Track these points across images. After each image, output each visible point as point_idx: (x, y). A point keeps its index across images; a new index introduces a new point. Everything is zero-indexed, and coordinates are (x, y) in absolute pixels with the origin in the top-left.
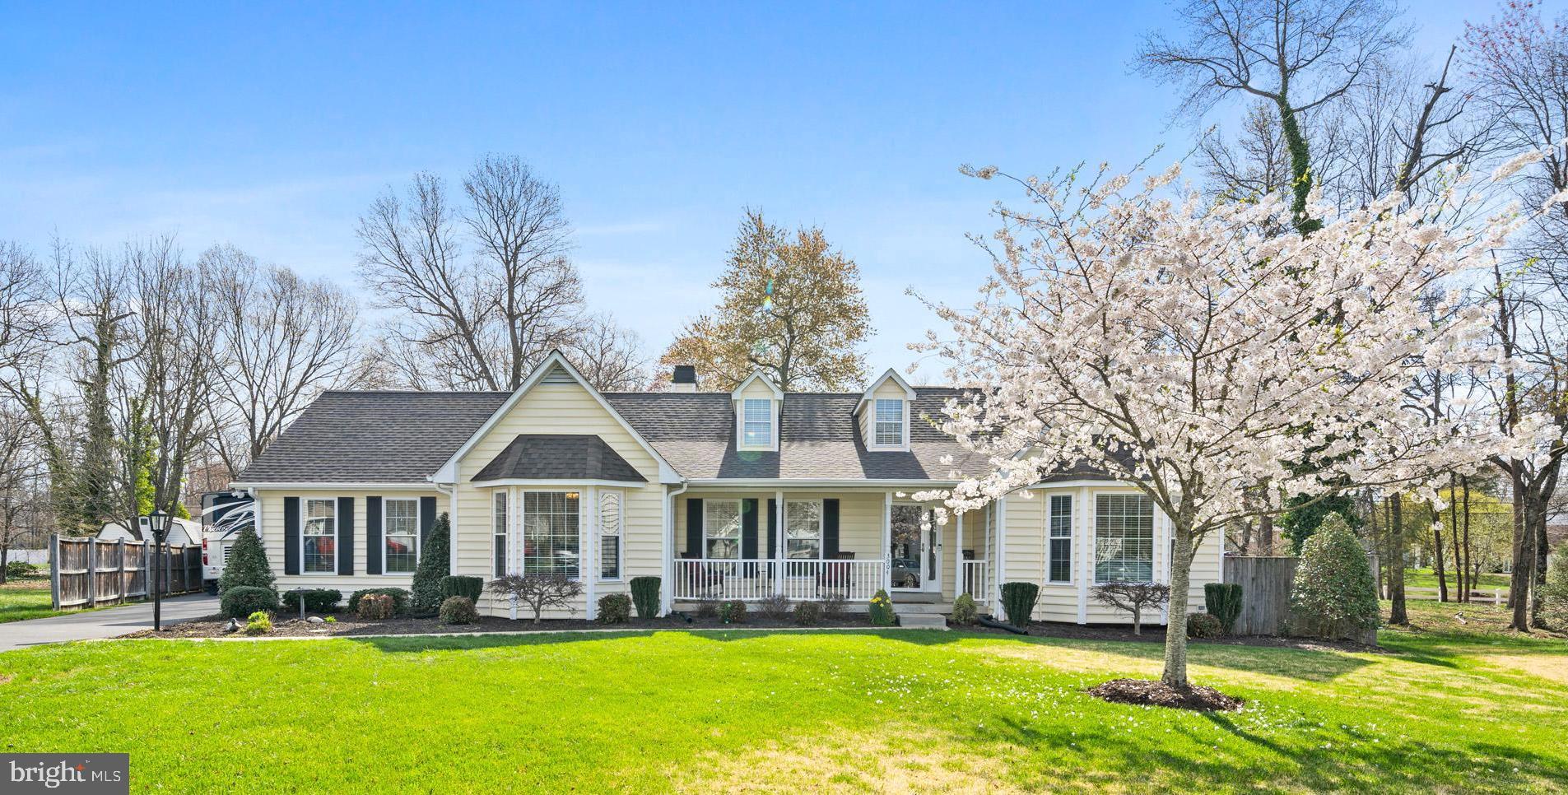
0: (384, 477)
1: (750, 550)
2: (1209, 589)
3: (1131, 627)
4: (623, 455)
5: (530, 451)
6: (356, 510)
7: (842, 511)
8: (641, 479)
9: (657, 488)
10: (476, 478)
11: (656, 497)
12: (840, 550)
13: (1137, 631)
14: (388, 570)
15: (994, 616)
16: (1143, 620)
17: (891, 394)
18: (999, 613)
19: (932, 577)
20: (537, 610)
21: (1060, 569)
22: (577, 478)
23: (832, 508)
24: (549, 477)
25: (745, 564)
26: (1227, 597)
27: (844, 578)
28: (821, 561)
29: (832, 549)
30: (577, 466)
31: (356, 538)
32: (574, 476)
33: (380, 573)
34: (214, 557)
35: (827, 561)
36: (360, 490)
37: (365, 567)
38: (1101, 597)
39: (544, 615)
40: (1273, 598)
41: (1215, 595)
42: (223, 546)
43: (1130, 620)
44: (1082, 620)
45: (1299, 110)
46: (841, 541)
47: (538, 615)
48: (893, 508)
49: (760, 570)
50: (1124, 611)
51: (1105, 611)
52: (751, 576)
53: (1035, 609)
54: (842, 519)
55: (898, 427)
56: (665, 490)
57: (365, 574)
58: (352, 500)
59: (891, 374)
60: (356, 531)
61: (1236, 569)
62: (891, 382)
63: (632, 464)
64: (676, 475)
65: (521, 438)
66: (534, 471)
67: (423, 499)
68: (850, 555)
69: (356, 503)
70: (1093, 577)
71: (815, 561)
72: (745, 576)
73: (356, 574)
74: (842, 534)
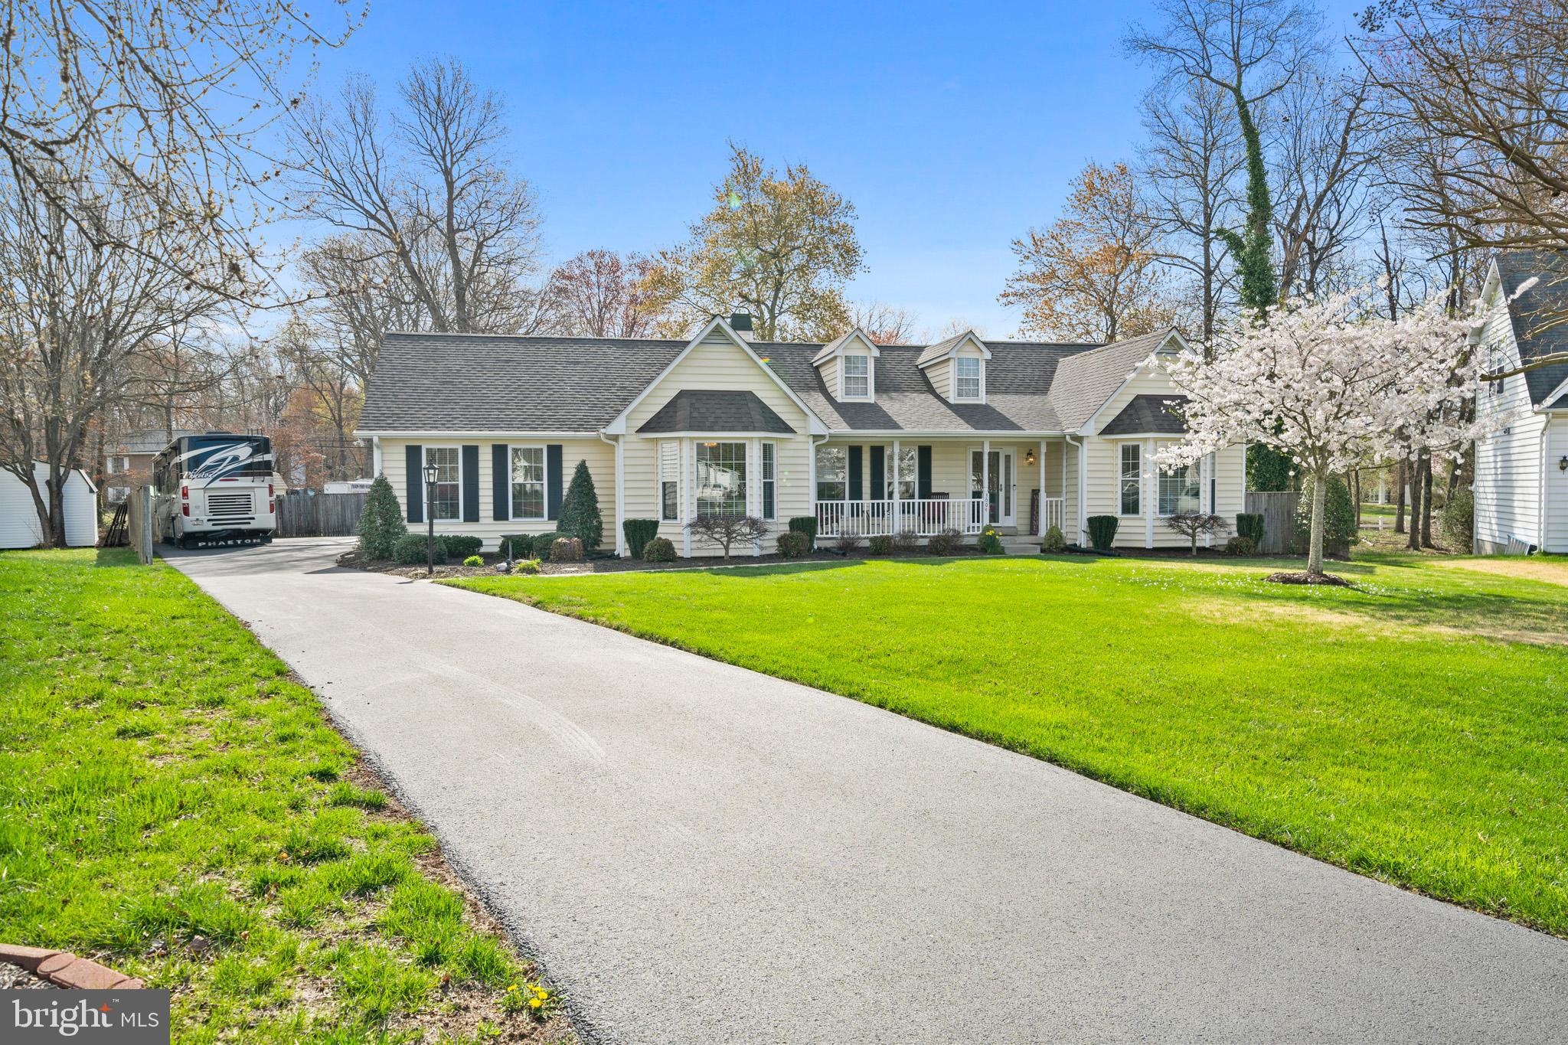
0: (510, 426)
1: (856, 493)
2: (1240, 518)
3: (1189, 549)
4: (775, 409)
5: (697, 406)
6: (481, 457)
7: (934, 456)
8: (790, 430)
9: (804, 439)
10: (641, 430)
11: (805, 446)
12: (934, 490)
13: (1194, 552)
14: (515, 515)
15: (1078, 543)
16: (1198, 544)
17: (970, 353)
18: (1083, 541)
19: (1007, 513)
20: (727, 548)
21: (1131, 505)
22: (748, 430)
23: (925, 454)
24: (723, 429)
25: (852, 505)
26: (1254, 524)
27: (941, 514)
28: (917, 500)
29: (926, 491)
30: (744, 420)
31: (481, 485)
32: (745, 429)
33: (507, 519)
34: (197, 507)
35: (922, 501)
36: (485, 438)
37: (491, 513)
38: (1171, 526)
39: (732, 553)
40: (1279, 525)
41: (1244, 522)
42: (207, 495)
43: (1189, 544)
44: (1149, 545)
45: (1250, 102)
46: (934, 483)
47: (727, 553)
48: (990, 453)
49: (865, 509)
50: (1184, 537)
51: (1174, 537)
52: (858, 515)
53: (1116, 537)
54: (934, 463)
55: (976, 382)
56: (811, 440)
57: (491, 521)
58: (476, 448)
59: (970, 336)
60: (481, 479)
61: (1254, 502)
62: (970, 343)
63: (783, 417)
64: (823, 426)
65: (682, 394)
66: (708, 424)
67: (550, 447)
68: (945, 495)
69: (481, 451)
70: (1157, 510)
71: (911, 501)
72: (853, 516)
73: (481, 521)
74: (934, 476)
